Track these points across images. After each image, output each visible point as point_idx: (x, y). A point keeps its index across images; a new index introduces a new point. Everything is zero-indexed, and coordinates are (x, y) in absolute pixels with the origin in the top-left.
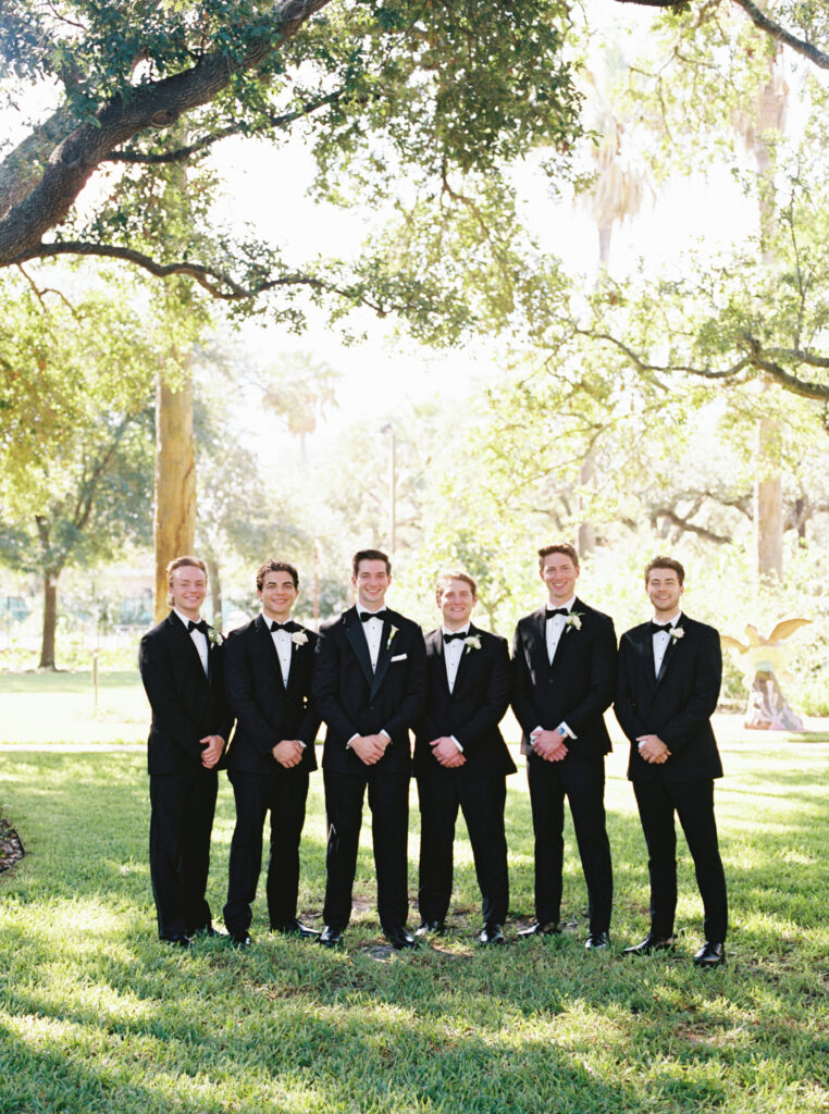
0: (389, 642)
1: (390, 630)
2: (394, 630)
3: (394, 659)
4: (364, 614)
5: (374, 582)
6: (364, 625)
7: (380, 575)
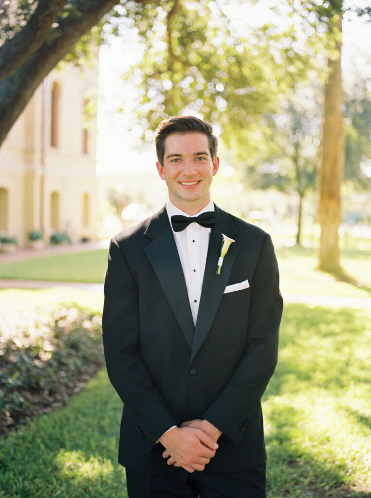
0: (220, 263)
1: (221, 243)
2: (227, 241)
3: (229, 289)
4: (175, 218)
5: (189, 168)
6: (177, 235)
7: (199, 157)
